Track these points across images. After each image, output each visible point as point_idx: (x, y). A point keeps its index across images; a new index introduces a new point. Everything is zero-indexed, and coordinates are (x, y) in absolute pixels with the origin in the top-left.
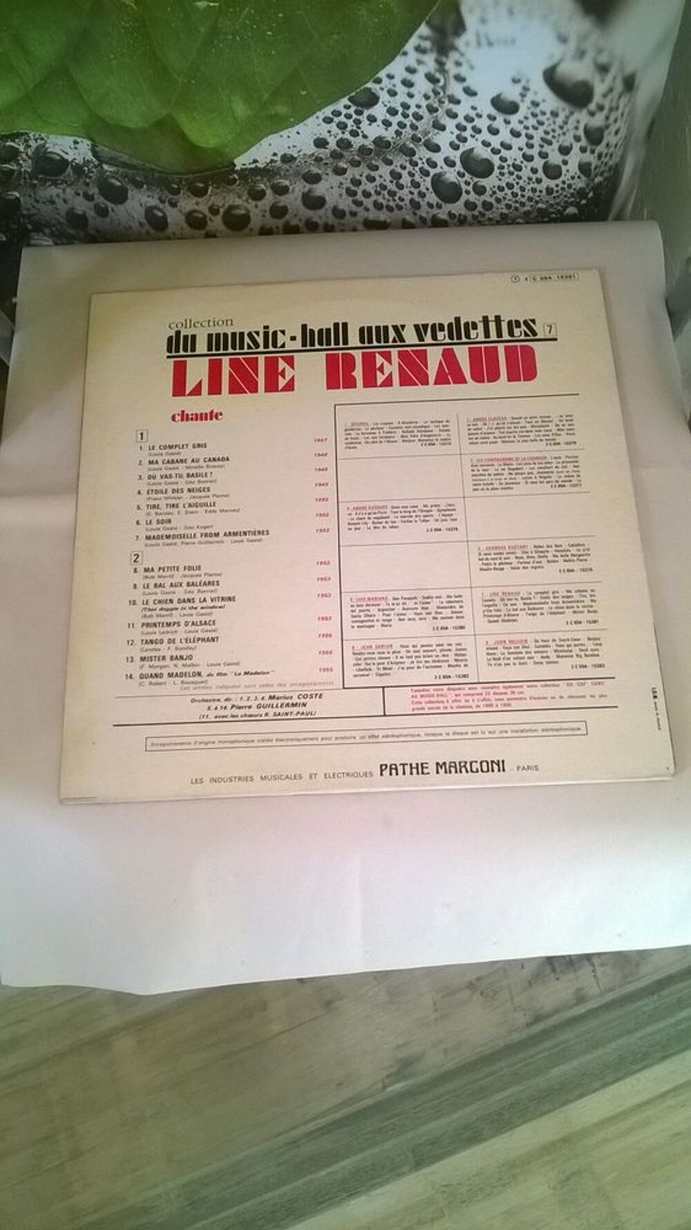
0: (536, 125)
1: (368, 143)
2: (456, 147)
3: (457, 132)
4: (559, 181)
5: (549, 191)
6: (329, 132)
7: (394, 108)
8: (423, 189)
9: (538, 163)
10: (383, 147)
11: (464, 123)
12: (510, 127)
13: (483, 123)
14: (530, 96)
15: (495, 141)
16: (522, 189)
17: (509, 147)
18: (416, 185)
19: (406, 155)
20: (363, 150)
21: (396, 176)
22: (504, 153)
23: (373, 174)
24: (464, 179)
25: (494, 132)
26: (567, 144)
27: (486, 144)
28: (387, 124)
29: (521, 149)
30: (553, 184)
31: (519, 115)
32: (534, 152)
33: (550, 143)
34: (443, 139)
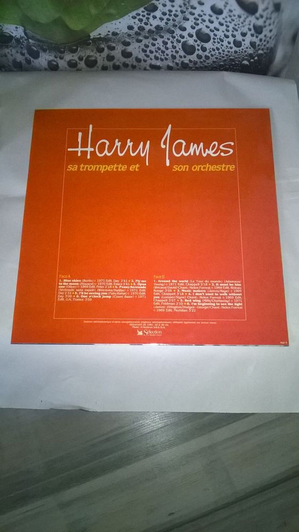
6: (134, 23)
7: (165, 12)
10: (160, 30)
19: (171, 34)
30: (237, 49)
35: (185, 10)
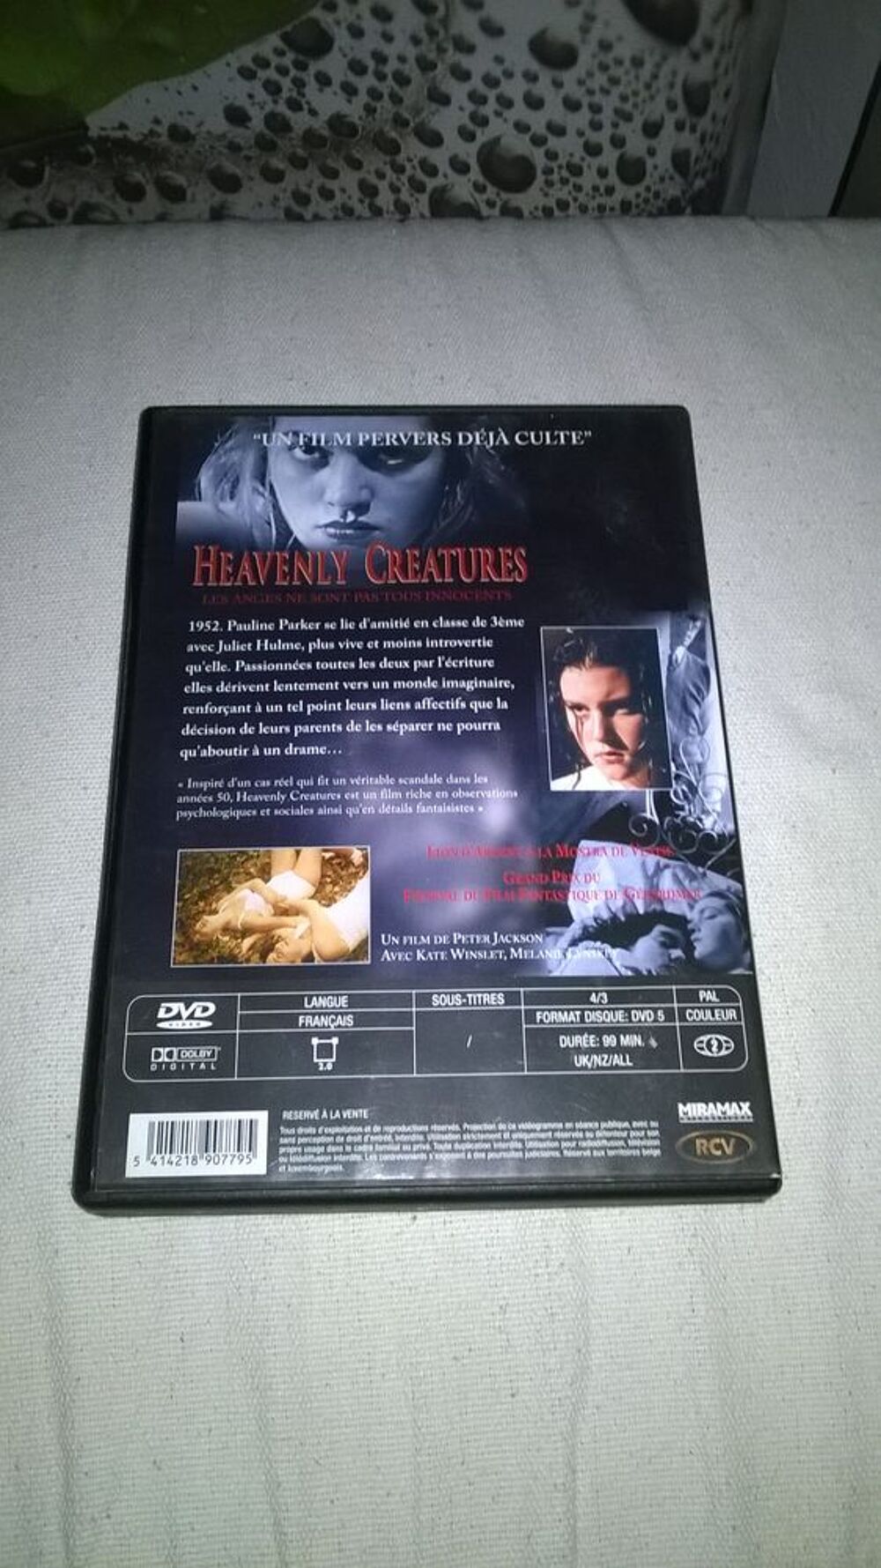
0: (606, 85)
2: (468, 136)
3: (470, 107)
4: (640, 188)
9: (609, 157)
11: (482, 89)
12: (563, 92)
13: (515, 89)
14: (597, 32)
17: (559, 131)
22: (553, 142)
24: (485, 197)
25: (535, 103)
26: (655, 117)
27: (521, 127)
31: (579, 70)
34: (447, 121)
35: (432, 56)
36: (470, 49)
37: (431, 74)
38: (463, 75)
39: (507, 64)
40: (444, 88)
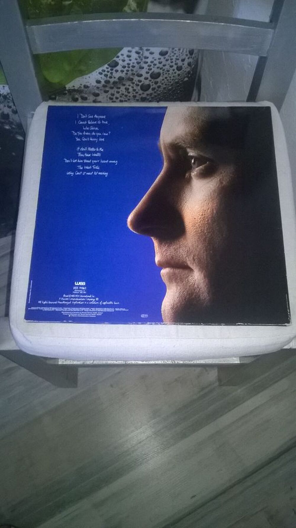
1: (116, 80)
2: (147, 73)
5: (179, 75)
8: (137, 91)
9: (175, 67)
13: (156, 62)
15: (161, 66)
16: (170, 77)
18: (134, 90)
20: (114, 83)
21: (127, 89)
22: (164, 68)
23: (118, 90)
25: (160, 63)
26: (184, 58)
28: (122, 71)
29: (169, 64)
31: (169, 54)
32: (173, 64)
33: (178, 59)
34: (143, 72)
36: (148, 58)
37: (140, 64)
38: (147, 63)
39: (155, 58)
40: (143, 66)
